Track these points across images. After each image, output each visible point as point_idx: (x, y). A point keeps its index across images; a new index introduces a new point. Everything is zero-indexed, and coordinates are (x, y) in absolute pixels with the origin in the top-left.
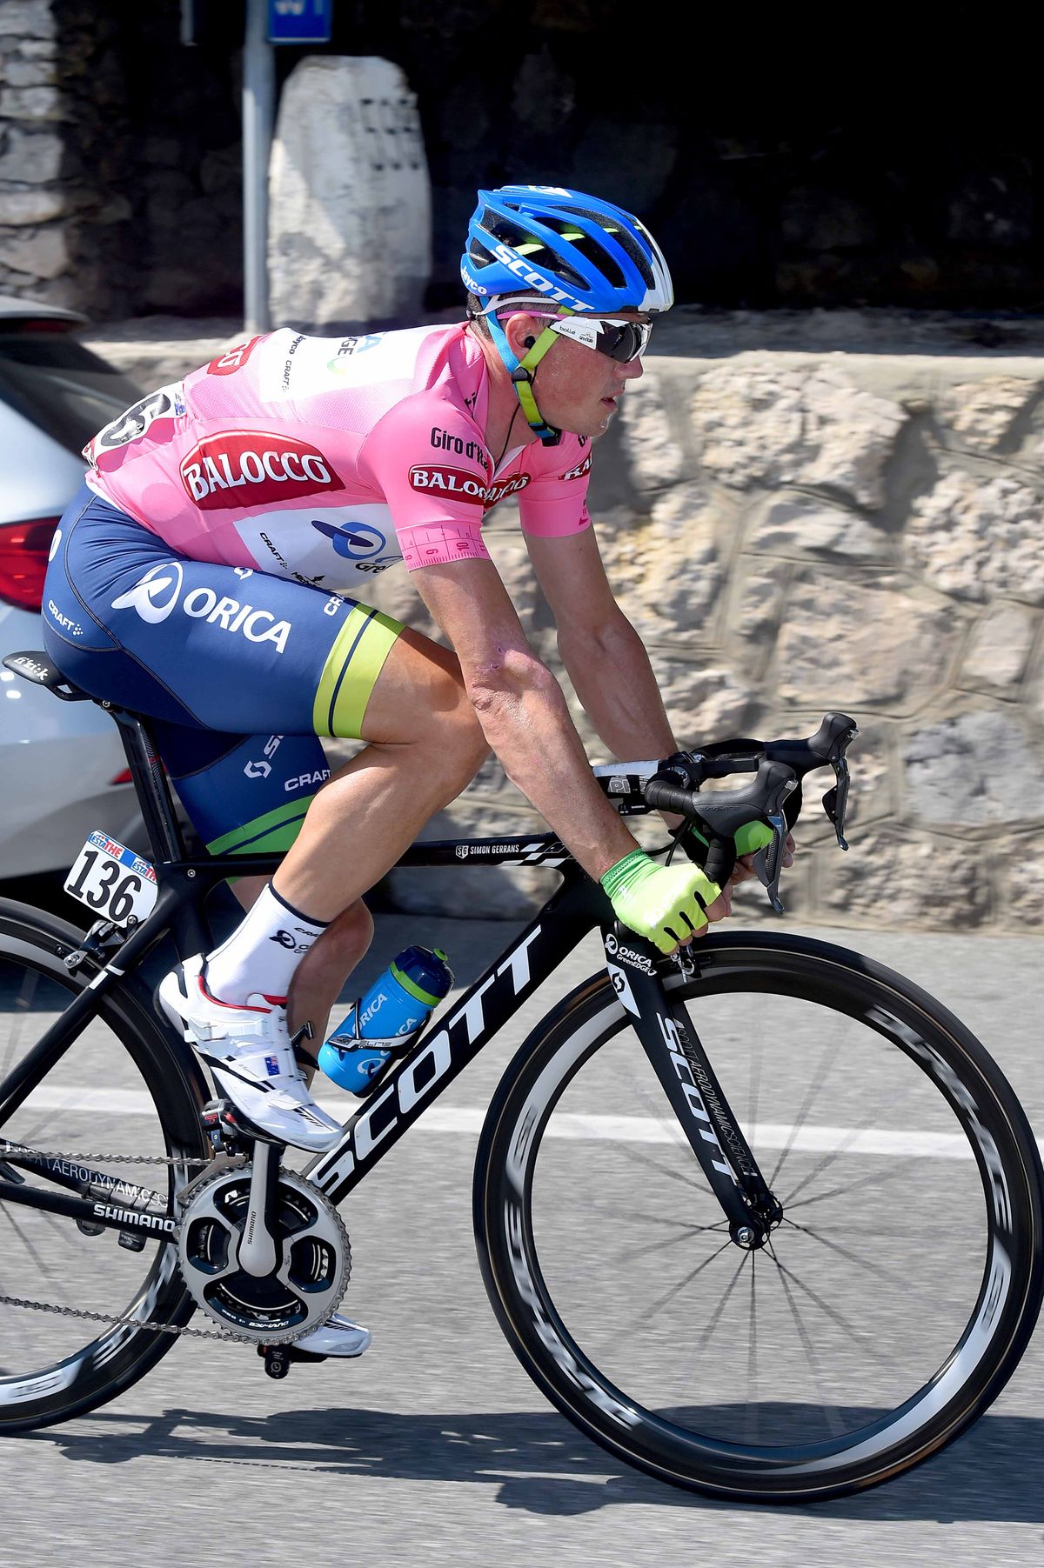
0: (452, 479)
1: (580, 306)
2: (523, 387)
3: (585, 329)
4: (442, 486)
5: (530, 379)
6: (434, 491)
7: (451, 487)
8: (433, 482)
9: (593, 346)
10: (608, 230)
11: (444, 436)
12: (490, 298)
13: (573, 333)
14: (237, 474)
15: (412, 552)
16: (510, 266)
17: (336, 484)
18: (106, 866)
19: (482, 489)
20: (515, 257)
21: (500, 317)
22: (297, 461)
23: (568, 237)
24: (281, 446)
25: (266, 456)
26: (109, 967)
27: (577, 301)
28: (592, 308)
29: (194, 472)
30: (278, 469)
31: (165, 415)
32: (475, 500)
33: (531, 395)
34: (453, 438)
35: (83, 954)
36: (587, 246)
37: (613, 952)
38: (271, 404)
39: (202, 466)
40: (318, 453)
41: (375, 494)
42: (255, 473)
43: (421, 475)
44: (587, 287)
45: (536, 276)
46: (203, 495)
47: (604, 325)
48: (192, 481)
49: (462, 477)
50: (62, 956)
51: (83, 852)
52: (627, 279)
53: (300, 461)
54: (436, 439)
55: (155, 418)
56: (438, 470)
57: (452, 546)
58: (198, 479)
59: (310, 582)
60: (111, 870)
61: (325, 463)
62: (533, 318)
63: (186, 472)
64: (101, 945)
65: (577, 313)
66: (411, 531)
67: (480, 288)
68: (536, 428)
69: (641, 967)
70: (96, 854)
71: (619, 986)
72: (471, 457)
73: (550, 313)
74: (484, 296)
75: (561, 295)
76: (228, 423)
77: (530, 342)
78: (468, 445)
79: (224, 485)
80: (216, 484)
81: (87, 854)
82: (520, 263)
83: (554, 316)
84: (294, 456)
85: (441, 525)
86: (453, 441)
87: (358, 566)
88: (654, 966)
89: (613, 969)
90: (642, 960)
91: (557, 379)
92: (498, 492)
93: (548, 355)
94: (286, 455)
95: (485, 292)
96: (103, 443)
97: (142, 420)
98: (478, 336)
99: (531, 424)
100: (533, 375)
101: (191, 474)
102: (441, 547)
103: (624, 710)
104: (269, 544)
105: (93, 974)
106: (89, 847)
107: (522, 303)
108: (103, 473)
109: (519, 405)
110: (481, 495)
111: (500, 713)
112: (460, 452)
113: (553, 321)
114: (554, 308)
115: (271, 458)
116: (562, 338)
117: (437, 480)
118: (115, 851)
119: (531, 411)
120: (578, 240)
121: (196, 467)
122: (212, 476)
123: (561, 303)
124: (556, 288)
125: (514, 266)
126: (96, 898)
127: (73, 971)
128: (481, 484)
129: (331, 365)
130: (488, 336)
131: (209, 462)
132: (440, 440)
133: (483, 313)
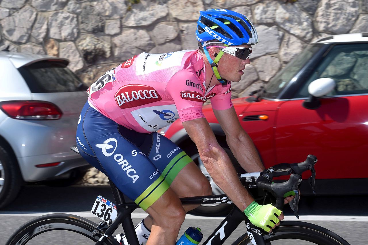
0: (193, 95)
1: (230, 44)
2: (215, 68)
3: (232, 50)
4: (190, 97)
5: (216, 66)
6: (188, 99)
7: (193, 97)
8: (187, 96)
9: (235, 55)
10: (237, 21)
11: (190, 82)
12: (204, 42)
13: (228, 52)
14: (131, 97)
15: (183, 117)
16: (209, 33)
17: (160, 99)
18: (102, 205)
19: (202, 97)
20: (210, 30)
21: (207, 48)
22: (148, 93)
23: (226, 23)
24: (143, 88)
25: (139, 92)
26: (104, 235)
27: (229, 42)
28: (234, 44)
29: (118, 98)
30: (142, 95)
31: (110, 81)
32: (200, 101)
33: (217, 71)
34: (193, 83)
35: (97, 231)
36: (231, 26)
37: (249, 228)
38: (140, 76)
39: (121, 96)
40: (154, 89)
41: (171, 100)
42: (136, 97)
43: (184, 94)
44: (232, 38)
45: (216, 35)
46: (122, 104)
47: (237, 49)
48: (118, 100)
49: (196, 94)
50: (91, 232)
51: (96, 202)
52: (244, 35)
53: (149, 92)
54: (188, 83)
55: (107, 83)
56: (189, 92)
57: (195, 115)
58: (120, 100)
59: (154, 127)
60: (104, 207)
61: (156, 92)
62: (216, 48)
63: (116, 98)
64: (102, 228)
65: (229, 46)
66: (182, 111)
67: (201, 40)
68: (219, 80)
69: (257, 232)
70: (99, 202)
71: (251, 238)
72: (198, 88)
73: (221, 46)
74: (202, 42)
75: (224, 41)
76: (127, 82)
77: (216, 55)
78: (197, 84)
79: (127, 101)
80: (125, 101)
81: (97, 202)
82: (212, 32)
83: (222, 47)
84: (147, 91)
85: (191, 108)
86: (192, 84)
87: (167, 122)
88: (261, 232)
89: (249, 233)
90: (257, 230)
91: (225, 65)
92: (207, 98)
93: (222, 59)
94: (145, 91)
95: (202, 41)
96: (92, 90)
97: (103, 83)
98: (201, 53)
99: (218, 79)
100: (217, 65)
101: (118, 99)
102: (191, 115)
103: (248, 158)
104: (141, 118)
105: (100, 237)
106: (97, 200)
107: (213, 43)
108: (92, 99)
109: (214, 73)
110: (201, 99)
111: (211, 164)
112: (195, 87)
113: (222, 48)
114: (222, 45)
115: (140, 92)
116: (225, 54)
117: (188, 95)
118: (105, 201)
119: (218, 75)
120: (229, 24)
121: (119, 96)
122: (124, 99)
123: (224, 43)
124: (222, 39)
125: (210, 33)
126: (100, 215)
127: (94, 236)
128: (201, 96)
129: (157, 63)
130: (204, 53)
131: (123, 94)
132: (189, 83)
133: (202, 47)
